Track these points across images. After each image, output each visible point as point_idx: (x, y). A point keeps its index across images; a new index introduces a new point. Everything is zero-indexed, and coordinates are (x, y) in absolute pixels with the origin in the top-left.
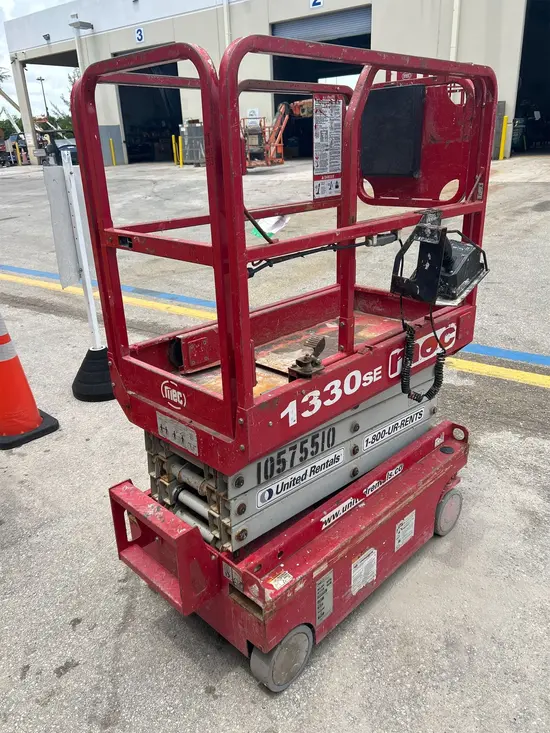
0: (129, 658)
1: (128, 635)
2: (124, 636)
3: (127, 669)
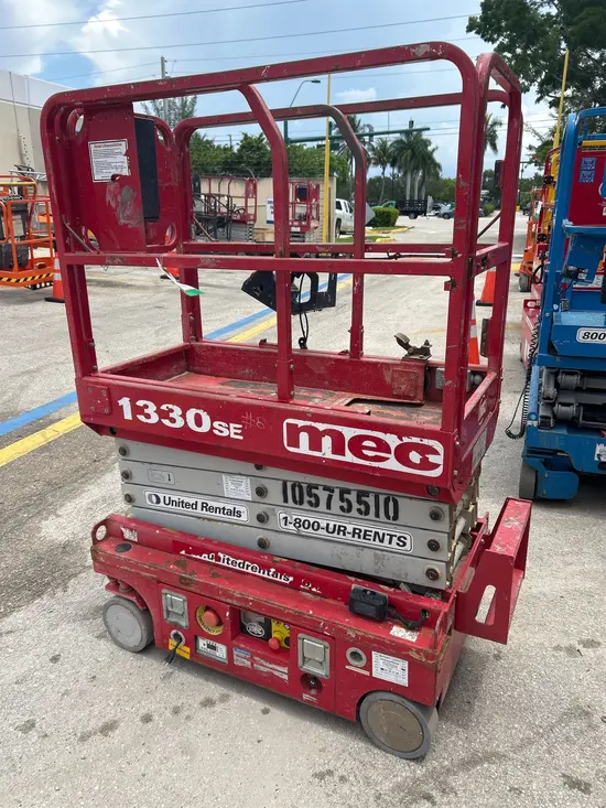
0: (520, 731)
1: (498, 746)
2: (501, 749)
3: (531, 726)
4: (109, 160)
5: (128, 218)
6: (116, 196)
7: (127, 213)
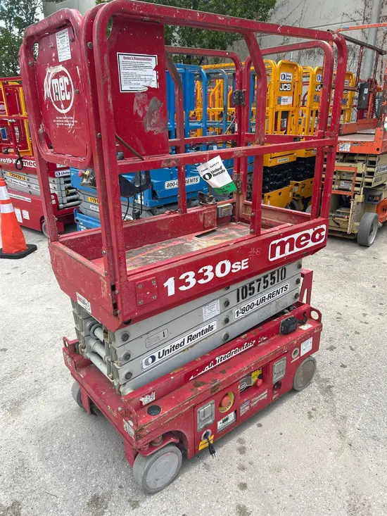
4: (138, 72)
5: (154, 125)
6: (143, 106)
7: (154, 121)
